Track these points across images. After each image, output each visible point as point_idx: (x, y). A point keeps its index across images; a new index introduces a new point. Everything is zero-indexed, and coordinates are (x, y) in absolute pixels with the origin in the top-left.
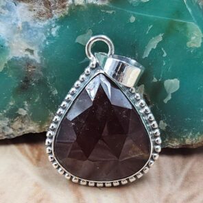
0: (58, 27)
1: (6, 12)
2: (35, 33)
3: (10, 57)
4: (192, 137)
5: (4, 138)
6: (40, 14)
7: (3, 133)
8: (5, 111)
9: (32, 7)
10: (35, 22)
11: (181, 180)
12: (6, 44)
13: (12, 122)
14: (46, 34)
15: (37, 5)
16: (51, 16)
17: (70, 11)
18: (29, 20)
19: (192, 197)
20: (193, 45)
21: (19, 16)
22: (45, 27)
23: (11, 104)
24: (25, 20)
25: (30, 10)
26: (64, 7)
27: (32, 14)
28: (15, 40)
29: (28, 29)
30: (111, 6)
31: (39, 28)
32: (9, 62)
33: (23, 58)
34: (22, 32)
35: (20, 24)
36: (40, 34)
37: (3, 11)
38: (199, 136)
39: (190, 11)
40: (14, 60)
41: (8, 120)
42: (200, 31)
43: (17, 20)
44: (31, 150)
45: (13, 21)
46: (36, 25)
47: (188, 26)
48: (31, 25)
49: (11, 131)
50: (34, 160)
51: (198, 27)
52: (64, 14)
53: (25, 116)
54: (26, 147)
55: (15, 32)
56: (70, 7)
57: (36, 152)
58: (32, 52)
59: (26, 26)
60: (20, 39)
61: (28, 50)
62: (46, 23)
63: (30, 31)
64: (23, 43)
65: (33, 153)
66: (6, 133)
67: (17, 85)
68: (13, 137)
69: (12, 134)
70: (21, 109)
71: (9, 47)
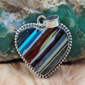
0: (25, 21)
1: (7, 17)
2: (17, 24)
3: (8, 32)
4: (71, 58)
5: (6, 61)
6: (19, 17)
7: (6, 59)
8: (6, 51)
9: (16, 15)
10: (17, 20)
11: (68, 73)
12: (7, 28)
13: (9, 55)
14: (21, 24)
15: (17, 14)
16: (23, 18)
17: (29, 16)
18: (15, 19)
19: (73, 79)
20: (71, 26)
21: (11, 18)
22: (21, 22)
23: (9, 49)
24: (13, 19)
25: (15, 16)
26: (27, 14)
27: (16, 17)
28: (10, 27)
29: (15, 22)
30: (43, 14)
31: (18, 22)
32: (8, 34)
33: (13, 33)
34: (12, 23)
35: (12, 21)
36: (19, 24)
37: (6, 16)
38: (74, 58)
39: (70, 14)
40: (10, 33)
41: (7, 54)
42: (74, 21)
43: (11, 19)
44: (16, 65)
45: (9, 20)
46: (17, 21)
47: (70, 20)
48: (16, 21)
49: (8, 58)
50: (17, 68)
51: (73, 20)
52: (27, 17)
53: (13, 53)
54: (14, 64)
55: (10, 24)
56: (29, 14)
57: (17, 66)
58: (16, 30)
59: (14, 21)
60: (12, 26)
61: (14, 30)
62: (21, 20)
63: (15, 23)
64: (13, 27)
65: (16, 66)
66: (7, 59)
67: (11, 42)
68: (9, 60)
69: (9, 59)
70: (12, 51)
71: (8, 29)
